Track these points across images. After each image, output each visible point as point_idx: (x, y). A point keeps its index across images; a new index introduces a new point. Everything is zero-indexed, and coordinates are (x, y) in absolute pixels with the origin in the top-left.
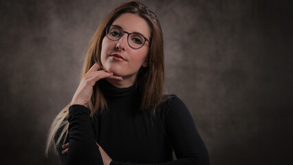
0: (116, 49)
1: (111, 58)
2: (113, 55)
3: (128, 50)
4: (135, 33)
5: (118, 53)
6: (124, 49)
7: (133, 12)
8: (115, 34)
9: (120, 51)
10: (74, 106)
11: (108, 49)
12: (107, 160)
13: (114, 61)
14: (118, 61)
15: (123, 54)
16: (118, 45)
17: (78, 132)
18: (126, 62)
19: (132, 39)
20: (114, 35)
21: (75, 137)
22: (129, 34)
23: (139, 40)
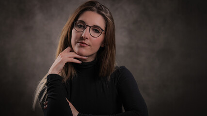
0: (82, 38)
1: (79, 44)
2: (80, 43)
3: (90, 38)
4: (94, 26)
5: (83, 41)
6: (87, 38)
7: (93, 10)
8: (80, 26)
9: (85, 40)
10: (51, 75)
11: (76, 38)
12: (75, 113)
13: (81, 46)
14: (83, 47)
15: (87, 42)
16: (83, 36)
17: (54, 93)
18: (89, 47)
19: (93, 30)
20: (80, 28)
21: (52, 97)
22: (90, 27)
23: (98, 31)
